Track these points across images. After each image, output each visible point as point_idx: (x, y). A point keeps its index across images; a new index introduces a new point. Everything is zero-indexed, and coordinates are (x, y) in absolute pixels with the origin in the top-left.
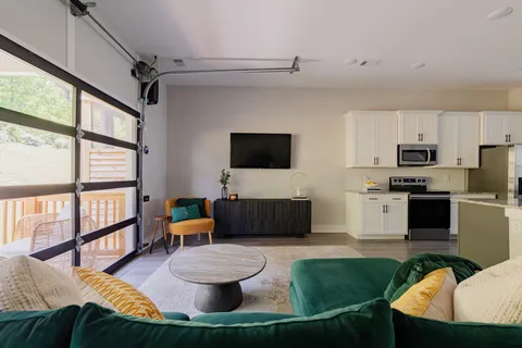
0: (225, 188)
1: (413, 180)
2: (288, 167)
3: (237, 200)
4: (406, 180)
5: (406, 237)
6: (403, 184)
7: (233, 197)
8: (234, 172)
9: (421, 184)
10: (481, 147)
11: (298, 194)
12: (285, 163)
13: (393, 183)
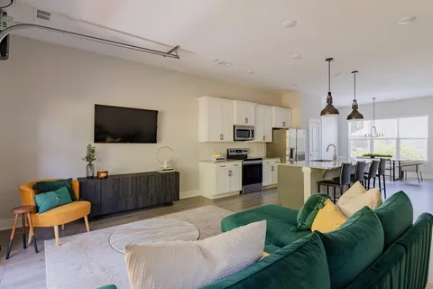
0: (90, 165)
1: (241, 151)
2: (154, 141)
3: (106, 177)
4: (237, 151)
5: (241, 192)
6: (235, 154)
7: (103, 175)
8: (99, 147)
9: (244, 153)
10: (274, 129)
11: (165, 167)
12: (152, 138)
13: (230, 154)
